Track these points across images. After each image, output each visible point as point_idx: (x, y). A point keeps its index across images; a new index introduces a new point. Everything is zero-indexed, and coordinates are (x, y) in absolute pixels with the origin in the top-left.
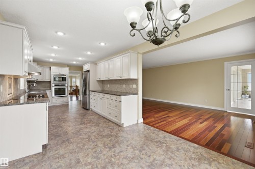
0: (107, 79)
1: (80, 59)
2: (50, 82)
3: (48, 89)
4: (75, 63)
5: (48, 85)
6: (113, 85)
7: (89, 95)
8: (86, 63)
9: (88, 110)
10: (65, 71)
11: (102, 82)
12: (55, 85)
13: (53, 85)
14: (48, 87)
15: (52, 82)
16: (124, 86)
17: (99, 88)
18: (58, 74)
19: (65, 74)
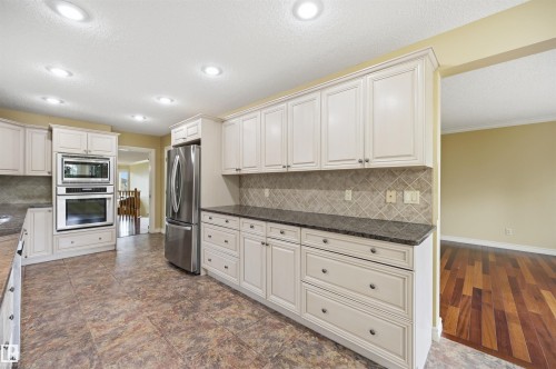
0: (280, 169)
1: (165, 101)
2: (48, 180)
3: (43, 201)
4: (139, 118)
5: (42, 188)
6: (287, 191)
7: (199, 224)
8: (181, 117)
9: (196, 274)
10: (105, 146)
11: (239, 181)
12: (68, 190)
13: (62, 190)
14: (40, 197)
15: (58, 178)
16: (348, 194)
17: (228, 200)
18: (81, 152)
19: (106, 155)
